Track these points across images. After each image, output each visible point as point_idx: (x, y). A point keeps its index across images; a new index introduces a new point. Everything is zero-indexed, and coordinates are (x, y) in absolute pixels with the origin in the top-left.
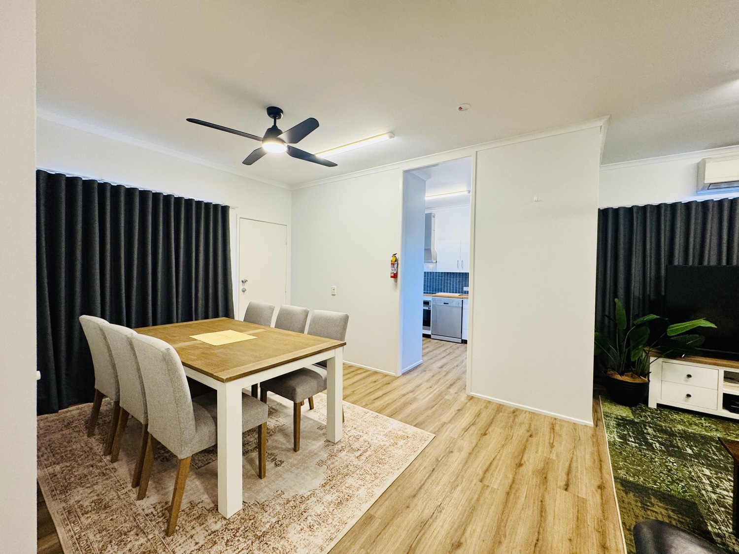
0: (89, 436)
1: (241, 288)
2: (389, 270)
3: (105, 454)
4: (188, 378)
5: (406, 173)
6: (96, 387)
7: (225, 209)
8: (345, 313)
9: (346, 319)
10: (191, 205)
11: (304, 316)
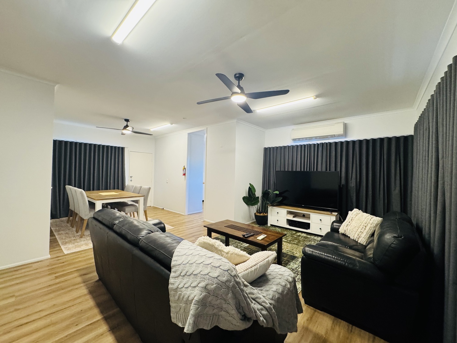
0: (67, 223)
1: (130, 179)
2: (182, 173)
3: (71, 226)
4: (88, 201)
5: (189, 134)
6: (70, 208)
7: (123, 149)
8: (149, 187)
9: (150, 188)
10: (109, 147)
11: (139, 188)
